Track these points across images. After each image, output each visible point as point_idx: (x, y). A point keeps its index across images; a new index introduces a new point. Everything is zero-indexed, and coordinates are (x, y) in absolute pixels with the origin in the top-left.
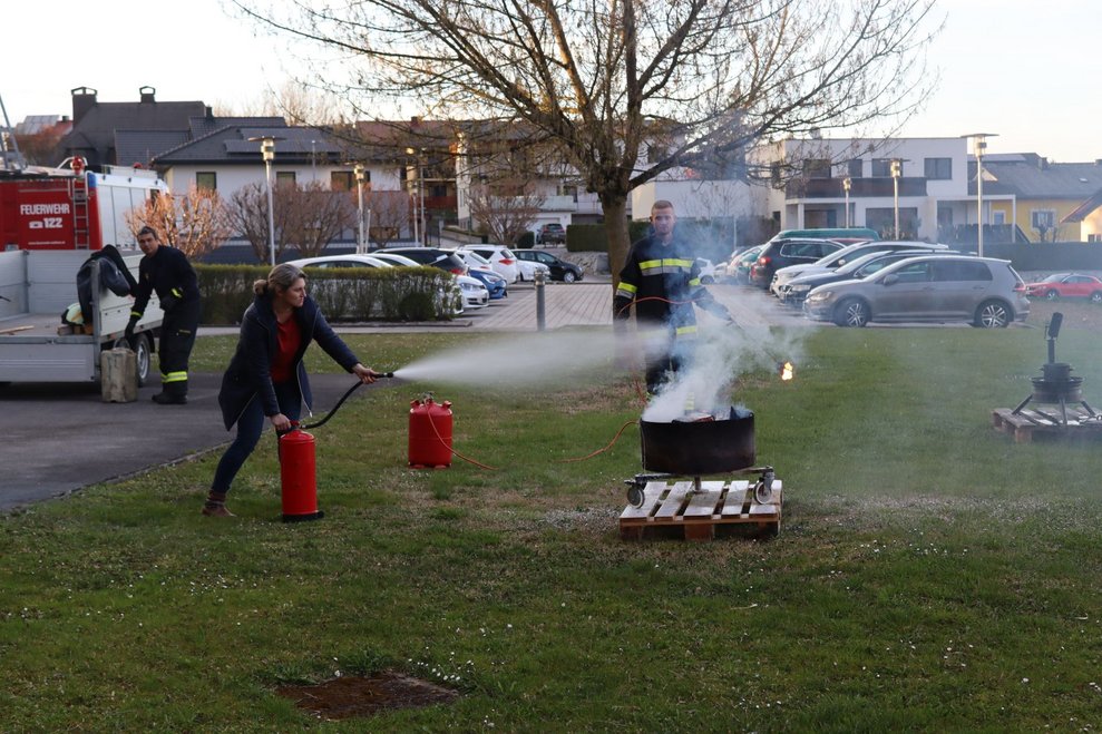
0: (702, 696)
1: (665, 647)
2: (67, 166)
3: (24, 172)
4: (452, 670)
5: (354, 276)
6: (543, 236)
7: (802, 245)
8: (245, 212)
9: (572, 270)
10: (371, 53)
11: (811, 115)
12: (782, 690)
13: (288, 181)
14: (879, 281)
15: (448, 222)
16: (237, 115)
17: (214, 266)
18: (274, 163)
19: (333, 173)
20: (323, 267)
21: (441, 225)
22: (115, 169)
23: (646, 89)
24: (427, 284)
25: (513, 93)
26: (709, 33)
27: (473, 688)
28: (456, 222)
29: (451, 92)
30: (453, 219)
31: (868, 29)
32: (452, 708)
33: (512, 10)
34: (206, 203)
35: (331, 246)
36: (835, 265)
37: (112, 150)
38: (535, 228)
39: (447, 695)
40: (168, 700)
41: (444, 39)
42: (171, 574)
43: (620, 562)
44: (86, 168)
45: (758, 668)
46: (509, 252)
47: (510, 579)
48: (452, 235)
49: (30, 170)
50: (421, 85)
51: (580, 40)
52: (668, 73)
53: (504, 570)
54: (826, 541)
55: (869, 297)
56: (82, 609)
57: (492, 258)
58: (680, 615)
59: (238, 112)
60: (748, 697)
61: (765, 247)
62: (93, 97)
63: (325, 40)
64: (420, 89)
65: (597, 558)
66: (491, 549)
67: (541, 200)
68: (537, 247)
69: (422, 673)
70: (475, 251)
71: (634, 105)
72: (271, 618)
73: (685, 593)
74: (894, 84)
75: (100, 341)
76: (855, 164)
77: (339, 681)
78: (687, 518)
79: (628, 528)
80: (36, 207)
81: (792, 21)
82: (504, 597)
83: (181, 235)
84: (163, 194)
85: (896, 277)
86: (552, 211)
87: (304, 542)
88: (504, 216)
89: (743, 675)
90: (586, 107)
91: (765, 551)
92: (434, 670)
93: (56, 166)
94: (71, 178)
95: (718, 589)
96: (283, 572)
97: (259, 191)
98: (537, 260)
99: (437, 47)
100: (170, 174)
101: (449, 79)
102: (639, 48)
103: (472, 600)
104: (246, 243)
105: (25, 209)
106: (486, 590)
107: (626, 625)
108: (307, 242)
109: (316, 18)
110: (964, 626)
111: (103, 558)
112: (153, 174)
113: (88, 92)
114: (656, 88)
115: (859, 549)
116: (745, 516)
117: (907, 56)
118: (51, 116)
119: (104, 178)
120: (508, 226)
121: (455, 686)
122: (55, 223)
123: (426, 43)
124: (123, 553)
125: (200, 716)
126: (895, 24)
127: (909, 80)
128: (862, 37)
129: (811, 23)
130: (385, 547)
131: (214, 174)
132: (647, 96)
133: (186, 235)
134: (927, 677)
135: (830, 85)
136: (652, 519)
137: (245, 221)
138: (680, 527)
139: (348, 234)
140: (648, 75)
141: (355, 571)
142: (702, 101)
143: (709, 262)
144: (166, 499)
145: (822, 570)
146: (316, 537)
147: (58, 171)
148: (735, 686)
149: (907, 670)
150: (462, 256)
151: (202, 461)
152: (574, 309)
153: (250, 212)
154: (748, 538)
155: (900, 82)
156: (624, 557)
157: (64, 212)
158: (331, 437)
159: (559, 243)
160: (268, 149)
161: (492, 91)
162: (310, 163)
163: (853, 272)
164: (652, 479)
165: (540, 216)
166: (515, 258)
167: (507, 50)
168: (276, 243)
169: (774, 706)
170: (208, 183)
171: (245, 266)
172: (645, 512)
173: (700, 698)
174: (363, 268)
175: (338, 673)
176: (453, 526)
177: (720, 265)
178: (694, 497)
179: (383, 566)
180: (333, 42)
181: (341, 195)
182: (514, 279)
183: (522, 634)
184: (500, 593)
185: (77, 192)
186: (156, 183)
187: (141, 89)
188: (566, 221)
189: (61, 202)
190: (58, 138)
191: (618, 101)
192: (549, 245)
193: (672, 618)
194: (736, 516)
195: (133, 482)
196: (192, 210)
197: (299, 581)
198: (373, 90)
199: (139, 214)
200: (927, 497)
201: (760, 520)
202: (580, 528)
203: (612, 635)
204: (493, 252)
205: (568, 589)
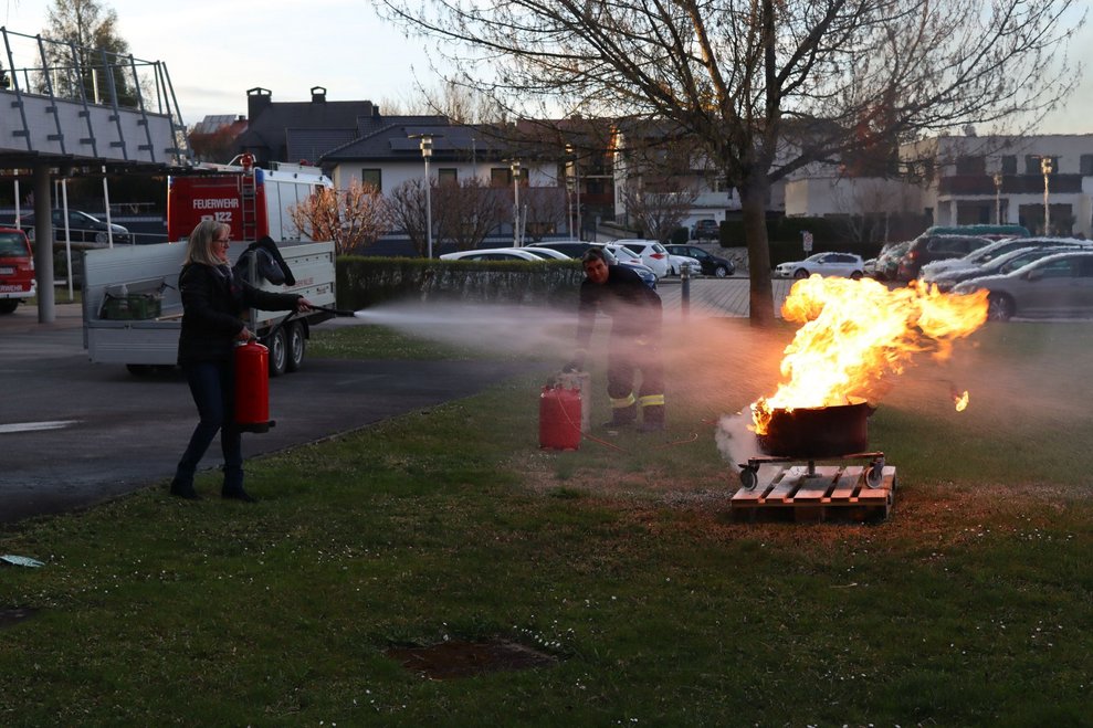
0: (790, 667)
1: (761, 621)
2: (237, 163)
3: (195, 168)
4: (554, 637)
5: (506, 269)
6: (697, 232)
7: (949, 241)
8: (404, 207)
9: (724, 265)
10: (518, 52)
11: (948, 111)
12: (869, 664)
13: (450, 177)
14: (1024, 276)
15: (604, 218)
16: (403, 114)
17: (372, 258)
18: (432, 160)
19: (492, 170)
20: (478, 260)
21: (598, 220)
22: (282, 166)
23: (785, 86)
24: (576, 277)
25: (654, 90)
26: (845, 31)
27: (571, 655)
28: (613, 218)
29: (596, 89)
30: (610, 214)
31: (1007, 26)
32: (548, 672)
33: (653, 9)
34: (367, 198)
35: (486, 240)
36: (982, 260)
37: (284, 148)
38: (689, 224)
39: (547, 661)
40: (284, 656)
41: (587, 39)
42: (301, 543)
43: (729, 541)
44: (255, 165)
45: (849, 643)
46: (661, 247)
47: (621, 555)
48: (609, 231)
49: (202, 166)
50: (565, 83)
51: (720, 39)
52: (805, 70)
53: (616, 546)
54: (933, 525)
55: (1012, 292)
56: (215, 574)
57: (643, 254)
58: (780, 592)
59: (404, 111)
60: (835, 670)
61: (913, 243)
62: (267, 97)
63: (474, 40)
64: (564, 87)
65: (708, 537)
66: (607, 528)
67: (694, 196)
68: (691, 242)
69: (526, 640)
70: (627, 246)
71: (773, 102)
72: (389, 586)
73: (788, 572)
74: (1031, 80)
75: (256, 327)
76: (1009, 163)
77: (447, 644)
78: (796, 500)
79: (739, 509)
80: (207, 201)
81: (931, 18)
82: (612, 571)
83: (343, 229)
84: (326, 189)
85: (1041, 272)
86: (707, 207)
87: (429, 517)
88: (657, 213)
89: (833, 649)
90: (726, 104)
91: (872, 534)
92: (537, 637)
93: (227, 164)
94: (240, 173)
95: (820, 569)
96: (406, 544)
97: (418, 186)
98: (689, 255)
99: (580, 45)
100: (338, 172)
101: (594, 77)
102: (777, 46)
103: (582, 574)
104: (407, 237)
105: (197, 203)
106: (596, 564)
107: (727, 599)
108: (465, 236)
109: (466, 19)
110: (1057, 608)
111: (240, 527)
112: (318, 171)
113: (263, 92)
114: (797, 84)
115: (963, 533)
116: (855, 500)
117: (1045, 52)
118: (229, 116)
119: (271, 174)
120: (661, 221)
121: (555, 652)
122: (225, 217)
123: (570, 42)
124: (260, 524)
125: (311, 672)
126: (1034, 20)
127: (1047, 77)
128: (1000, 34)
129: (950, 19)
130: (505, 523)
131: (380, 170)
132: (786, 93)
133: (347, 229)
134: (1014, 655)
135: (969, 81)
136: (764, 501)
137: (405, 216)
138: (790, 509)
139: (506, 229)
140: (786, 72)
141: (473, 544)
142: (840, 98)
143: (858, 257)
144: (305, 475)
145: (925, 553)
146: (442, 512)
147: (229, 168)
148: (824, 659)
149: (995, 648)
150: (613, 251)
151: (344, 440)
152: (721, 302)
153: (409, 207)
154: (856, 521)
155: (1037, 78)
156: (734, 537)
157: (233, 206)
158: (469, 420)
159: (712, 239)
160: (426, 146)
161: (634, 89)
162: (471, 160)
163: (999, 267)
164: (765, 461)
165: (692, 212)
166: (666, 253)
167: (648, 49)
168: (433, 237)
169: (859, 678)
170: (373, 181)
171: (401, 258)
172: (757, 494)
173: (787, 669)
174: (514, 261)
175: (446, 637)
176: (573, 504)
177: (870, 261)
178: (807, 481)
179: (502, 539)
180: (480, 41)
181: (497, 191)
182: (665, 273)
183: (625, 606)
184: (609, 567)
185: (246, 187)
186: (321, 179)
187: (312, 90)
188: (720, 217)
189: (231, 197)
190: (235, 137)
191: (757, 98)
192: (702, 241)
193: (771, 594)
194: (846, 499)
195: (277, 459)
196: (354, 204)
197: (421, 553)
198: (518, 88)
199: (304, 209)
200: (1041, 486)
201: (868, 504)
202: (695, 509)
203: (712, 608)
204: (644, 247)
205: (675, 565)
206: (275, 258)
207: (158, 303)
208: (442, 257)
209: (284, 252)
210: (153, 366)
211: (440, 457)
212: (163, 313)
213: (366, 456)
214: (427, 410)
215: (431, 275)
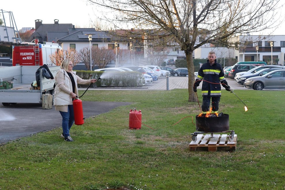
1: (202, 182)
2: (33, 42)
3: (21, 43)
6: (168, 63)
7: (243, 66)
8: (83, 55)
10: (120, 10)
11: (247, 28)
13: (96, 47)
14: (267, 77)
15: (141, 59)
16: (81, 28)
18: (92, 41)
19: (108, 44)
20: (105, 71)
21: (139, 59)
22: (47, 43)
23: (199, 21)
24: (135, 76)
25: (160, 22)
26: (217, 5)
28: (144, 59)
29: (143, 21)
31: (264, 4)
34: (72, 53)
35: (108, 65)
36: (254, 72)
37: (46, 37)
38: (166, 61)
41: (141, 6)
42: (61, 158)
43: (189, 157)
44: (39, 43)
46: (159, 68)
47: (158, 162)
48: (142, 62)
49: (23, 43)
50: (134, 19)
51: (180, 7)
52: (205, 16)
53: (156, 159)
54: (250, 152)
55: (263, 81)
56: (35, 168)
57: (154, 69)
58: (206, 173)
61: (233, 67)
62: (41, 22)
63: (107, 6)
64: (134, 21)
65: (183, 156)
66: (152, 153)
67: (168, 52)
68: (167, 66)
69: (132, 188)
70: (149, 67)
71: (195, 25)
72: (89, 172)
73: (208, 167)
74: (271, 19)
75: (42, 92)
76: (260, 43)
78: (209, 145)
79: (192, 147)
80: (25, 53)
81: (241, 1)
84: (60, 50)
85: (271, 76)
86: (171, 56)
87: (99, 150)
88: (157, 57)
90: (181, 26)
91: (232, 155)
92: (135, 187)
94: (34, 45)
95: (218, 166)
96: (92, 158)
97: (87, 49)
98: (166, 70)
99: (139, 8)
100: (62, 44)
101: (142, 18)
102: (197, 9)
103: (146, 167)
104: (84, 64)
105: (21, 54)
106: (150, 164)
107: (191, 175)
108: (101, 64)
111: (42, 153)
112: (58, 44)
113: (40, 21)
114: (202, 20)
115: (259, 155)
116: (226, 145)
118: (29, 28)
119: (44, 45)
120: (158, 60)
122: (30, 58)
123: (136, 7)
124: (47, 152)
126: (272, 2)
128: (262, 6)
129: (247, 2)
130: (122, 152)
131: (75, 44)
132: (199, 23)
135: (253, 19)
136: (199, 145)
137: (83, 58)
138: (207, 148)
139: (113, 62)
140: (199, 17)
141: (113, 158)
142: (215, 24)
145: (248, 161)
146: (102, 148)
147: (31, 43)
150: (145, 69)
152: (177, 84)
153: (85, 55)
154: (227, 151)
155: (273, 19)
156: (191, 156)
157: (32, 55)
159: (173, 65)
160: (90, 37)
161: (154, 21)
162: (102, 41)
163: (259, 74)
164: (199, 133)
165: (168, 57)
166: (160, 69)
167: (159, 9)
168: (92, 64)
170: (73, 47)
171: (83, 71)
172: (197, 143)
175: (108, 188)
176: (141, 146)
178: (211, 139)
179: (121, 157)
180: (109, 7)
181: (111, 51)
182: (160, 75)
183: (161, 178)
184: (155, 166)
185: (36, 49)
186: (58, 47)
187: (55, 20)
188: (175, 59)
189: (32, 52)
190: (31, 34)
191: (190, 24)
192: (170, 66)
193: (204, 174)
194: (223, 145)
195: (51, 132)
196: (68, 54)
197: (97, 161)
198: (120, 21)
199: (53, 56)
200: (280, 140)
201: (230, 146)
202: (178, 147)
203: (187, 178)
204: (154, 67)
205: (174, 165)
206: (48, 71)
207: (12, 84)
208: (95, 70)
209: (50, 69)
210: (10, 103)
211: (100, 131)
212: (13, 87)
213: (77, 131)
214: (94, 117)
215: (92, 76)
